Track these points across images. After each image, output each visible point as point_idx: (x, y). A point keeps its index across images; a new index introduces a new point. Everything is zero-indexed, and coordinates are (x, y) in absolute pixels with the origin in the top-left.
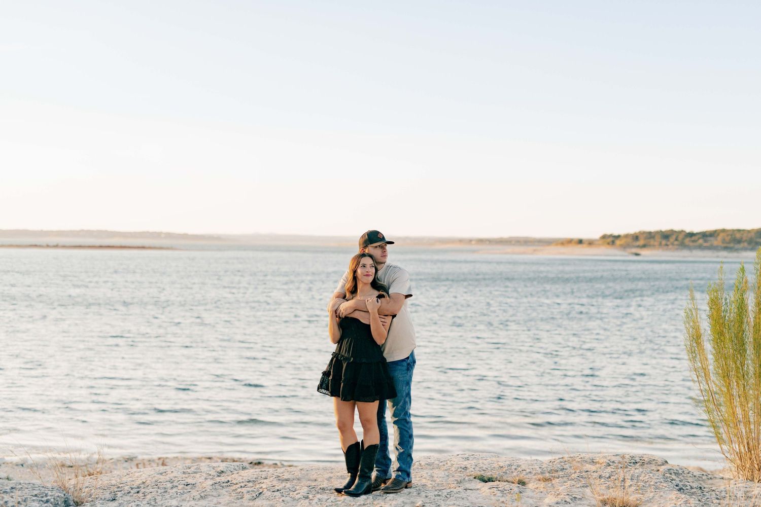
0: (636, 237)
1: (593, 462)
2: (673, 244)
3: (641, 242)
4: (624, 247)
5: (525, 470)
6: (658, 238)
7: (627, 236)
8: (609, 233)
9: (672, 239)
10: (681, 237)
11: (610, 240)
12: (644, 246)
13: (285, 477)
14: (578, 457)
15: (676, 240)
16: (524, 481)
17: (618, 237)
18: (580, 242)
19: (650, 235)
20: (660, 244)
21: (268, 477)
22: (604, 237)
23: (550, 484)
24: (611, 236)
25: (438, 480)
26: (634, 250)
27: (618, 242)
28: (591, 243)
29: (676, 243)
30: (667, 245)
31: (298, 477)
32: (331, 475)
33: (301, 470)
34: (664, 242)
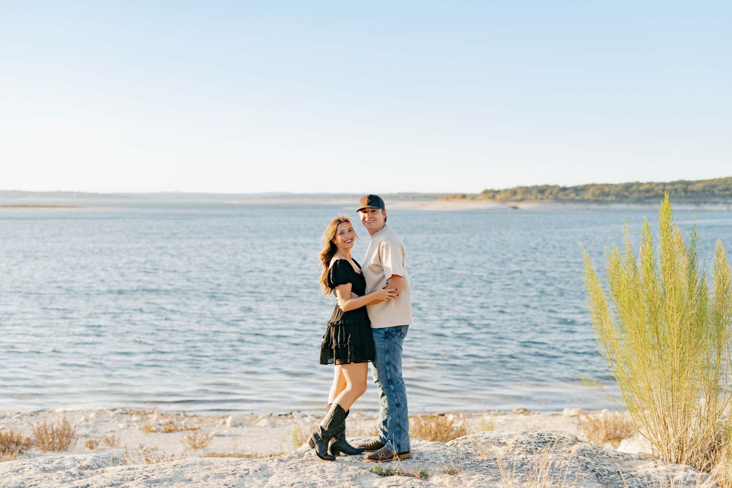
0: (514, 192)
1: (499, 442)
2: (547, 198)
3: (519, 197)
4: (504, 201)
5: (427, 460)
6: (534, 192)
7: (506, 191)
8: (490, 188)
9: (547, 193)
10: (555, 191)
11: (490, 195)
12: (522, 200)
13: (155, 478)
14: (482, 436)
15: (551, 194)
16: (427, 473)
17: (498, 192)
18: (464, 196)
19: (527, 190)
20: (536, 198)
21: (135, 478)
22: (486, 192)
23: (456, 478)
24: (492, 191)
25: (330, 476)
26: (513, 204)
27: (498, 197)
28: (473, 197)
29: (551, 197)
30: (542, 199)
31: (169, 477)
32: (208, 473)
33: (175, 466)
34: (540, 196)
